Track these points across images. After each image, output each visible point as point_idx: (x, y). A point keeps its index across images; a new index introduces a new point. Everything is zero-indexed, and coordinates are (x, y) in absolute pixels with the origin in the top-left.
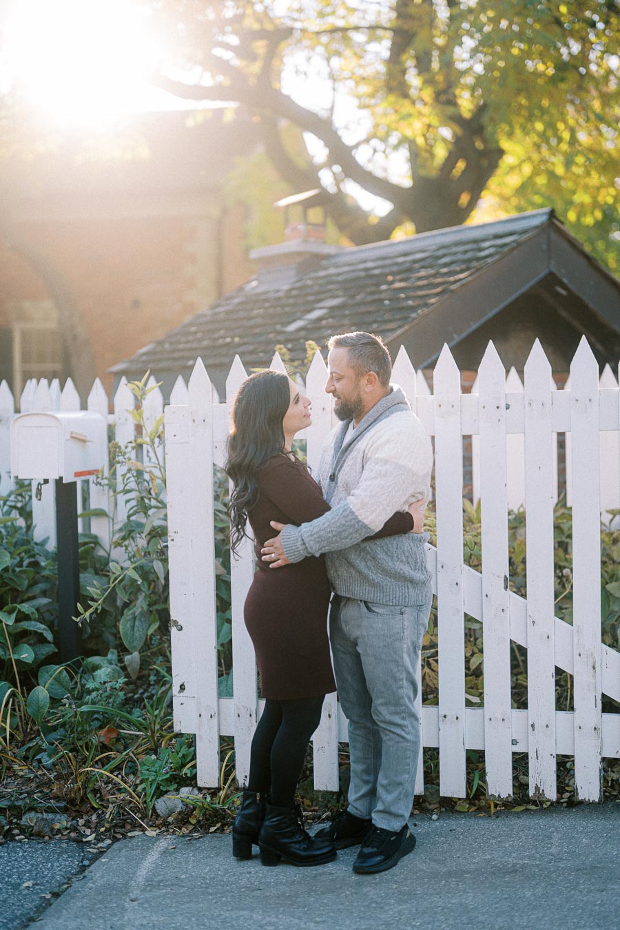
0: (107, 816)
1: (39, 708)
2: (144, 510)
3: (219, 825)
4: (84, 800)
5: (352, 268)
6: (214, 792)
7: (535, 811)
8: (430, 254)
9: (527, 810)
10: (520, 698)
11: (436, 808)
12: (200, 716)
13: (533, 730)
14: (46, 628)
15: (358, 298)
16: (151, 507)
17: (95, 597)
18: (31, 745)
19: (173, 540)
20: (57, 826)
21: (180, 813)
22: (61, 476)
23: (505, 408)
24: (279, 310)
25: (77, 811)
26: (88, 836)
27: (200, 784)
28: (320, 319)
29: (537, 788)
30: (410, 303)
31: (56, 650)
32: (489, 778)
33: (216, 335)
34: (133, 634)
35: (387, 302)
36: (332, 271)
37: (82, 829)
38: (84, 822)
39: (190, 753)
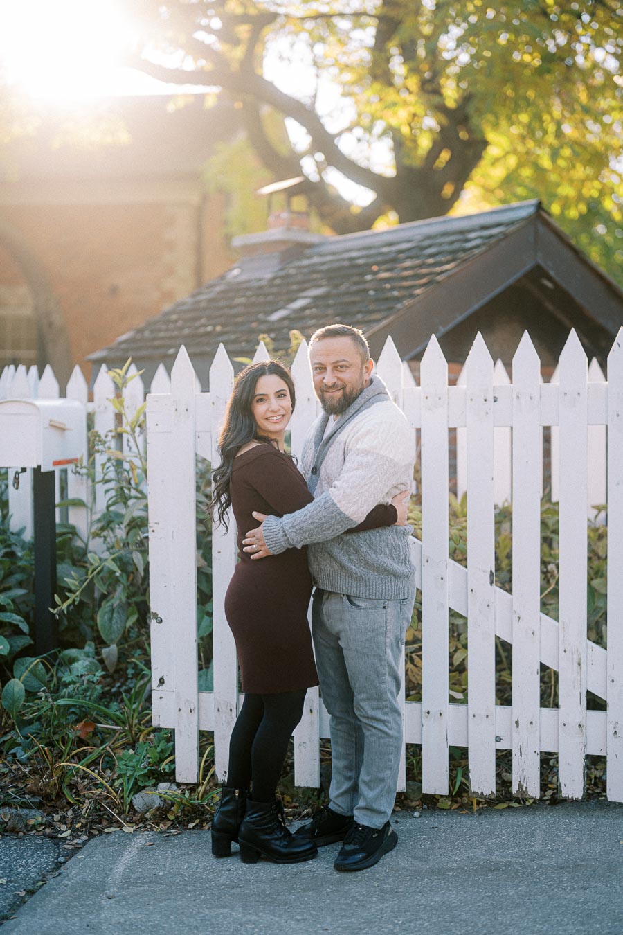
0: (83, 812)
1: (14, 701)
2: (124, 500)
3: (197, 821)
4: (60, 795)
5: (336, 258)
6: (193, 788)
7: (517, 809)
8: (416, 244)
9: (510, 807)
10: (504, 695)
11: (418, 806)
12: (179, 710)
13: (518, 727)
14: (22, 619)
15: (343, 288)
16: (131, 498)
17: (73, 588)
18: (5, 739)
19: (153, 531)
20: (32, 822)
21: (158, 809)
22: (39, 464)
23: (493, 401)
24: (261, 299)
25: (53, 807)
26: (64, 832)
27: (179, 779)
28: (303, 309)
29: (520, 786)
30: (396, 293)
31: (32, 642)
32: (472, 775)
33: (197, 324)
34: (111, 627)
35: (371, 293)
36: (316, 260)
37: (58, 825)
38: (59, 818)
39: (168, 748)
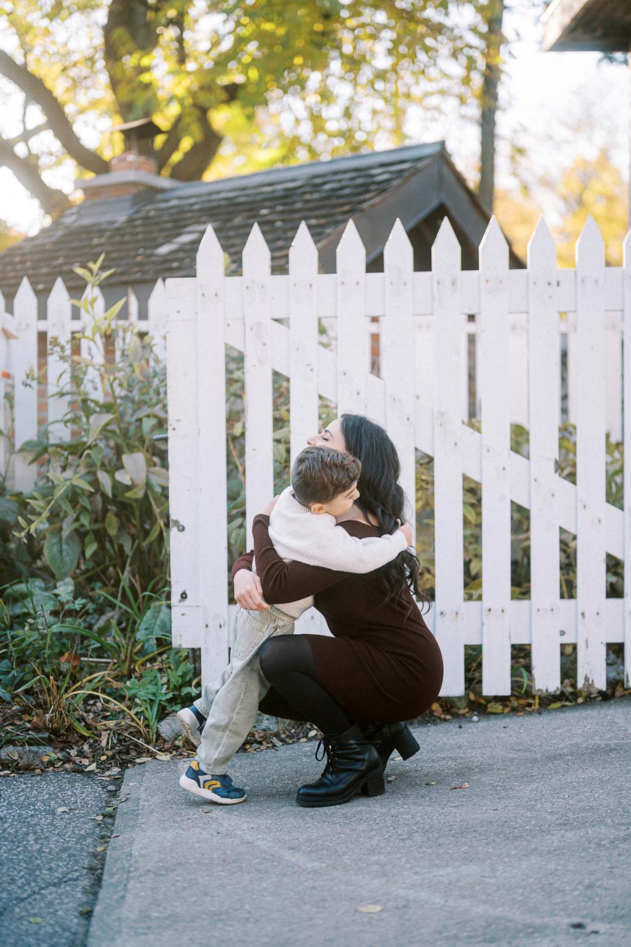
0: (104, 743)
4: (70, 729)
5: (203, 199)
8: (305, 183)
11: (468, 713)
12: (207, 626)
13: (583, 618)
15: (237, 221)
17: (38, 510)
19: (174, 429)
20: (46, 759)
23: (556, 284)
24: (128, 237)
25: (64, 742)
26: (88, 766)
29: (587, 679)
32: (536, 672)
34: (62, 559)
35: (279, 224)
36: (174, 203)
37: (78, 760)
38: (76, 753)
39: (189, 671)
